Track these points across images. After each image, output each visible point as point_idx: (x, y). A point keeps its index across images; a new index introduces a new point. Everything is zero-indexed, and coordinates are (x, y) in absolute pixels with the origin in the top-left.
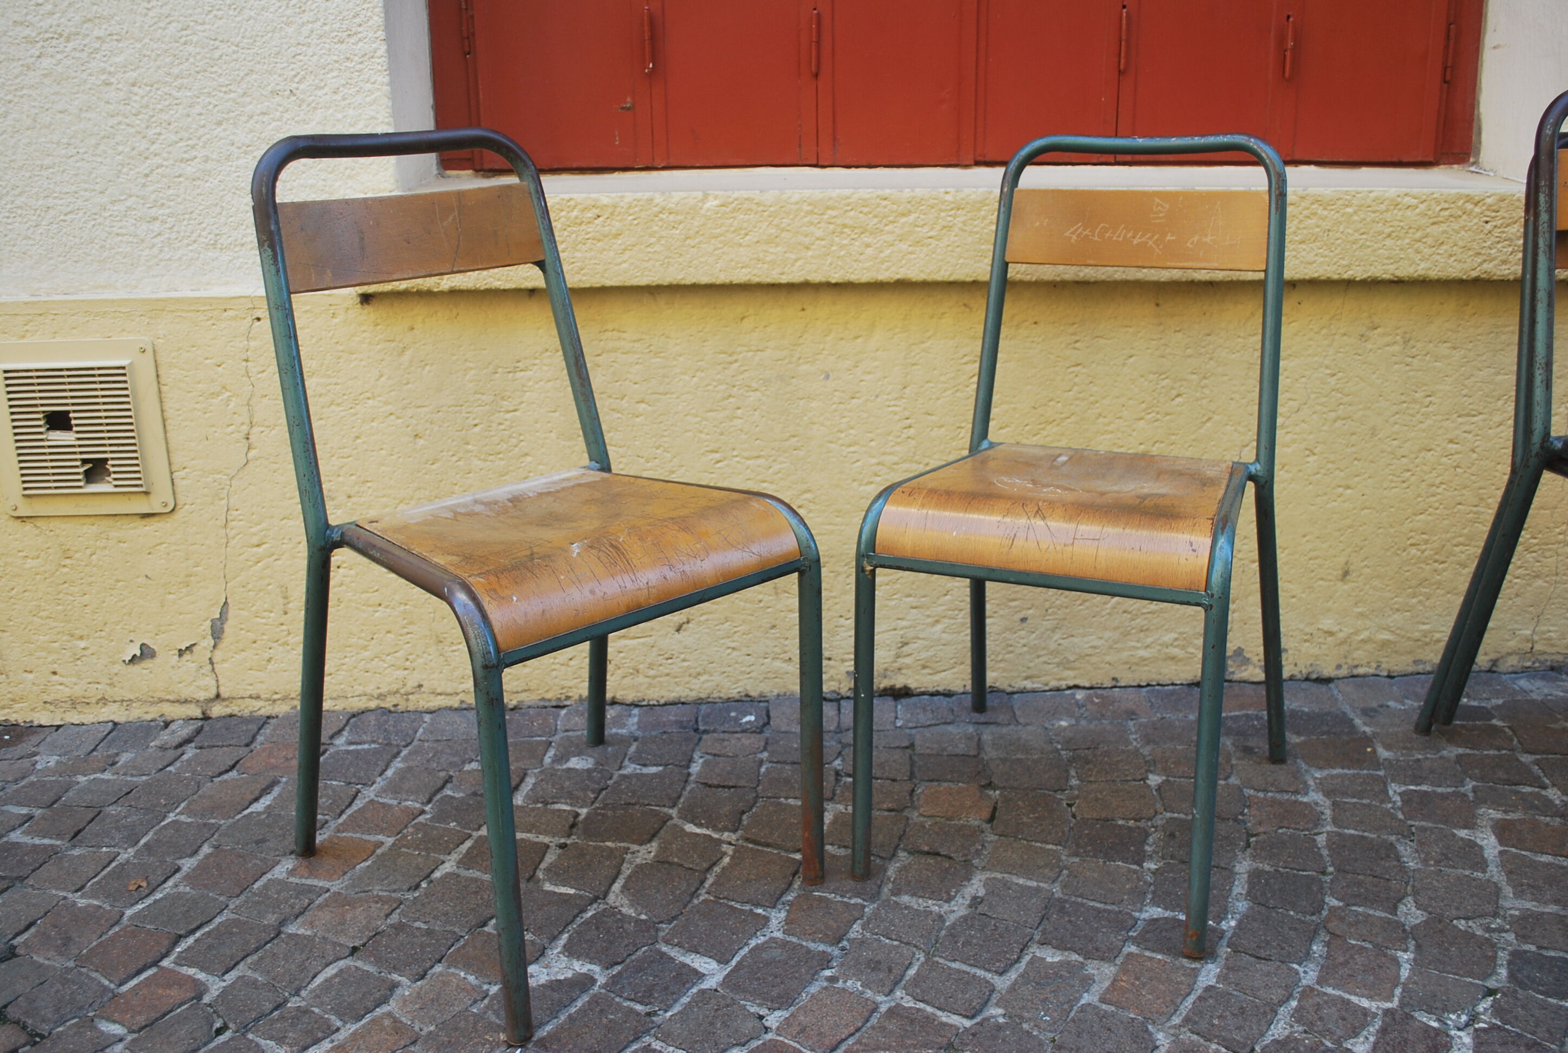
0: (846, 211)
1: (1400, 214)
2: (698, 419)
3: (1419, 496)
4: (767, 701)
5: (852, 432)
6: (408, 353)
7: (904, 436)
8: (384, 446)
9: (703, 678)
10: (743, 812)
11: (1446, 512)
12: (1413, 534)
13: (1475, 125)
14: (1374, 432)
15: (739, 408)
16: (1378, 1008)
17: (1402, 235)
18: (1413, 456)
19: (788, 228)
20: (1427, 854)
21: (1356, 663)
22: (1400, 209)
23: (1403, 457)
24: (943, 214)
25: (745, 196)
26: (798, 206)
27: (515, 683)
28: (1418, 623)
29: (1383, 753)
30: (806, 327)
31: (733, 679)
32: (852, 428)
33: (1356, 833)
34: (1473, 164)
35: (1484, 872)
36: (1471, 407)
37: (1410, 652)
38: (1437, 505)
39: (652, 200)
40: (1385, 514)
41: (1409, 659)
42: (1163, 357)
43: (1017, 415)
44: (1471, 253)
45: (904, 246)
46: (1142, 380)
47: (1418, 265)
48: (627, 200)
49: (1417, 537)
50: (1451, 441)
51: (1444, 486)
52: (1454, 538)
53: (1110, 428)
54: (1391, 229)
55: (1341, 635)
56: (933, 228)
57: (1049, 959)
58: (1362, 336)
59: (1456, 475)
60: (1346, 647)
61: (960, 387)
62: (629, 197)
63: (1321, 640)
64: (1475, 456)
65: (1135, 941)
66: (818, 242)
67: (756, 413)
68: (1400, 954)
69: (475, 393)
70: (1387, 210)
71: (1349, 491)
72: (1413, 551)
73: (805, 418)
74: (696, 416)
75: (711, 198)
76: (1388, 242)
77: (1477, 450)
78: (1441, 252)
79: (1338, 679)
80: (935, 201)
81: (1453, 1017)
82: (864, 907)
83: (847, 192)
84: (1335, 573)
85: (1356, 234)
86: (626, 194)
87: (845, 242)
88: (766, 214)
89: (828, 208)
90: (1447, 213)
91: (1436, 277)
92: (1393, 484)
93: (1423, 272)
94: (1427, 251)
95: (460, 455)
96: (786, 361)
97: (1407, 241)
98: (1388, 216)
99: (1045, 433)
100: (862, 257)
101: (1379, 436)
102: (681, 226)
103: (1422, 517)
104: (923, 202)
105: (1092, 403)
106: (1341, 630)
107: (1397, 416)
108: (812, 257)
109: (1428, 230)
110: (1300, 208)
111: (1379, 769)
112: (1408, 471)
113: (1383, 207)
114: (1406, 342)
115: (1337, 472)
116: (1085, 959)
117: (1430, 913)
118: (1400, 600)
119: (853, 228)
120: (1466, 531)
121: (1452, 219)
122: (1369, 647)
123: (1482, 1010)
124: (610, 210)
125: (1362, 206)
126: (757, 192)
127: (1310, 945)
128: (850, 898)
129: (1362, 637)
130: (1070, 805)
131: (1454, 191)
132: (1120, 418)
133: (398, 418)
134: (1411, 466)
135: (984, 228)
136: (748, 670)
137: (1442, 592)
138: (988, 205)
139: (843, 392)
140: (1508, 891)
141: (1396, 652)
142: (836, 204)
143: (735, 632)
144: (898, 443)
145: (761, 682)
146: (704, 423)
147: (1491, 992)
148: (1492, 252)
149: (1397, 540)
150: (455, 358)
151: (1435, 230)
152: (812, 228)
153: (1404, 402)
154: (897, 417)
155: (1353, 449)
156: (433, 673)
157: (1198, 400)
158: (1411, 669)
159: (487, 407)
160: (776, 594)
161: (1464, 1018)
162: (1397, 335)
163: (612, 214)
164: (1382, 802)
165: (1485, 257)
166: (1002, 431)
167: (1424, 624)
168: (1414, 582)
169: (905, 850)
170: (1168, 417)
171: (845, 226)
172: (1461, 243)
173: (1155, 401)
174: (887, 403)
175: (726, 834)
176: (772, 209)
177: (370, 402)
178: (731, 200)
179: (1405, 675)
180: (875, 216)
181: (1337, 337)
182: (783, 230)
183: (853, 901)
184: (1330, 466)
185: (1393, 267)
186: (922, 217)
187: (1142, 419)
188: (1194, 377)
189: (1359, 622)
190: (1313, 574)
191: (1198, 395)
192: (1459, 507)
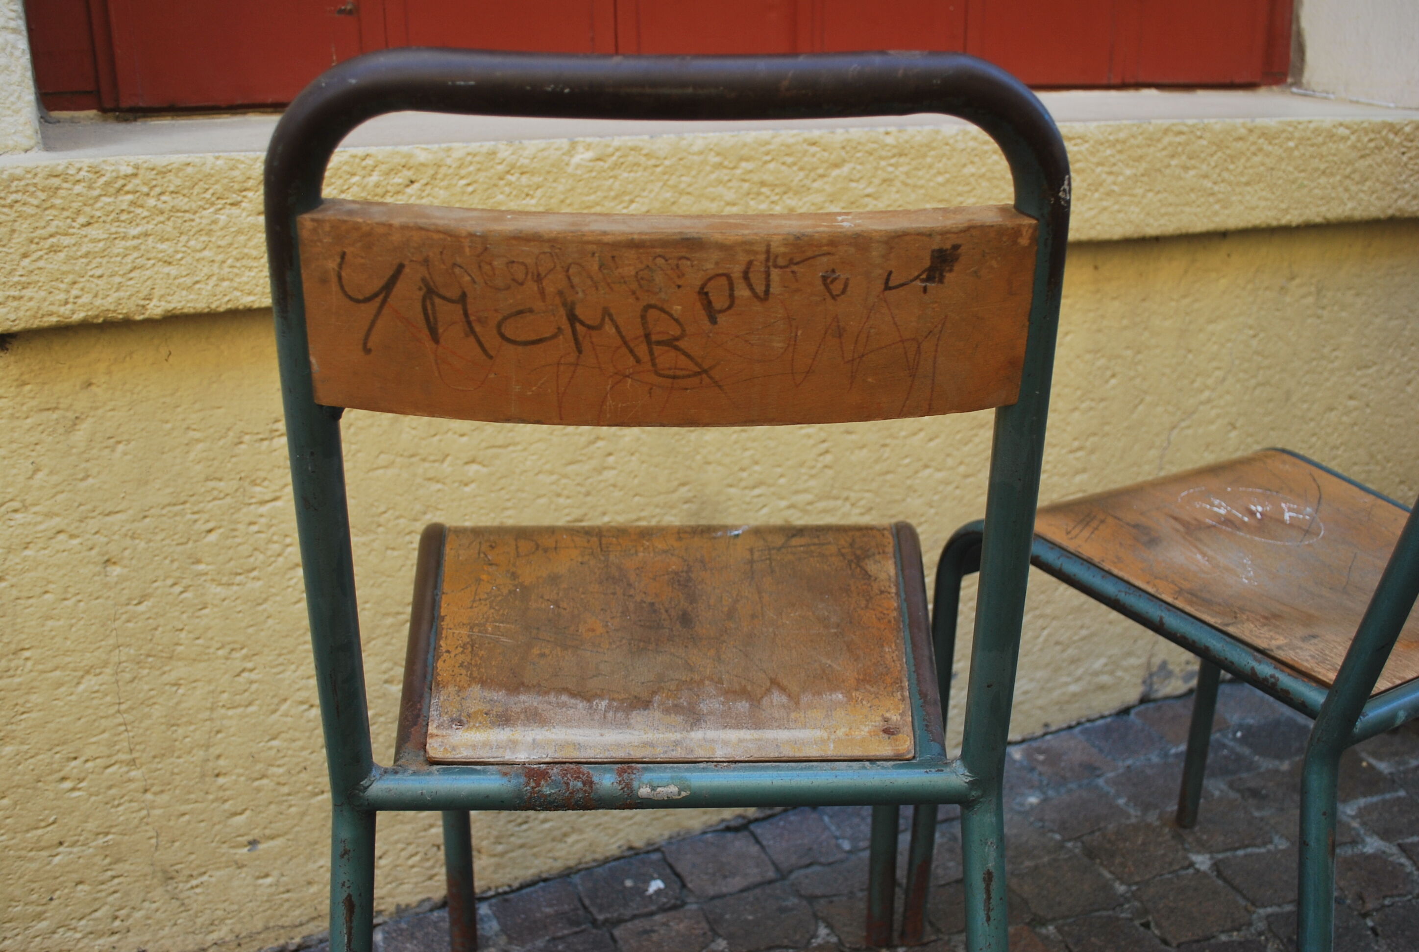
0: (766, 162)
1: (1334, 147)
2: (554, 477)
4: (658, 850)
5: (757, 468)
6: (85, 427)
7: (820, 465)
8: (51, 587)
9: (570, 840)
14: (1288, 395)
15: (610, 454)
17: (1334, 171)
19: (690, 190)
22: (1335, 142)
24: (883, 163)
25: (630, 144)
27: (297, 912)
31: (610, 831)
36: (1368, 357)
39: (494, 153)
42: (1099, 331)
44: (1389, 189)
47: (1346, 205)
48: (456, 155)
50: (1351, 397)
54: (1326, 165)
56: (870, 183)
58: (1282, 288)
62: (459, 150)
64: (1368, 411)
67: (634, 458)
69: (207, 479)
70: (1324, 143)
73: (698, 457)
74: (551, 473)
75: (580, 148)
76: (1323, 180)
78: (1365, 189)
80: (875, 146)
85: (1296, 172)
86: (455, 145)
88: (659, 169)
89: (742, 159)
90: (1373, 144)
91: (1360, 218)
93: (1350, 213)
94: (1354, 188)
95: (185, 582)
97: (1338, 178)
98: (1324, 150)
101: (1292, 400)
102: (539, 193)
104: (860, 147)
107: (1308, 376)
109: (1357, 165)
110: (1248, 143)
113: (1320, 139)
114: (1319, 291)
119: (773, 186)
121: (1376, 151)
124: (431, 172)
125: (1302, 138)
126: (646, 137)
133: (72, 536)
135: (930, 180)
138: (934, 149)
144: (813, 476)
145: (647, 826)
146: (564, 481)
148: (1406, 186)
150: (168, 426)
151: (1362, 164)
153: (1314, 359)
154: (811, 442)
156: (162, 929)
157: (1131, 379)
159: (228, 500)
162: (1312, 284)
163: (433, 177)
165: (1400, 193)
166: (932, 444)
170: (1102, 404)
171: (763, 184)
172: (1382, 179)
173: (1090, 386)
176: (667, 163)
177: (18, 516)
178: (611, 150)
180: (801, 169)
181: (1260, 292)
182: (681, 193)
184: (1249, 440)
185: (1324, 209)
186: (859, 167)
188: (1129, 352)
191: (1132, 373)
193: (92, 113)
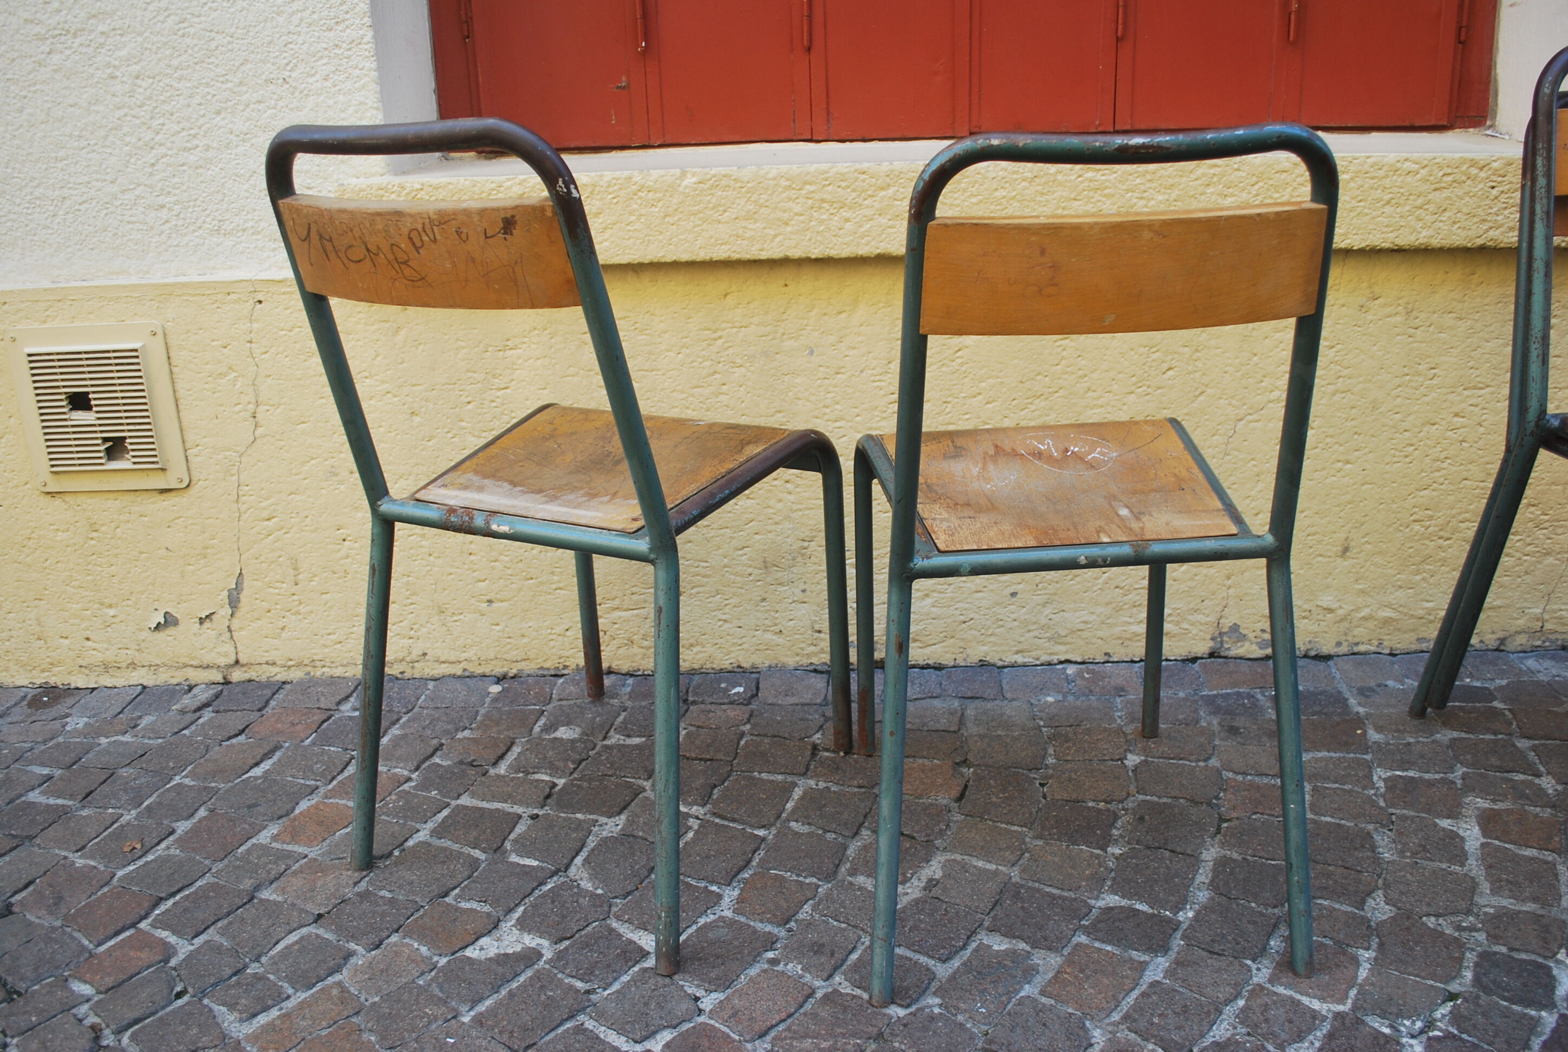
0: (824, 186)
1: (1400, 179)
2: (684, 395)
3: (1422, 471)
4: (759, 672)
5: (838, 407)
6: (403, 333)
8: (383, 423)
9: (695, 649)
10: (715, 786)
11: (1452, 487)
12: (1416, 510)
13: (1492, 87)
14: (1375, 405)
15: (724, 384)
16: (1329, 1010)
17: (1402, 201)
18: (1417, 430)
19: (767, 204)
20: (1405, 844)
21: (1356, 640)
22: (1400, 175)
23: (1405, 431)
25: (722, 172)
26: (775, 182)
27: (515, 653)
28: (1422, 600)
29: (1374, 736)
30: (789, 303)
31: (725, 651)
32: (837, 403)
33: (1333, 820)
34: (1491, 126)
35: (1462, 865)
36: (1478, 379)
37: (1413, 630)
38: (1441, 480)
39: (630, 178)
40: (1387, 489)
41: (1413, 637)
43: (1004, 390)
44: (1476, 220)
45: (883, 220)
46: (1133, 353)
47: (1420, 233)
48: (605, 179)
49: (1421, 513)
50: (1456, 415)
51: (1449, 461)
52: (1460, 514)
53: (1099, 402)
54: (1391, 196)
55: (1341, 612)
57: (996, 948)
58: (1362, 306)
59: (1462, 450)
60: (1346, 624)
61: (945, 362)
62: (608, 176)
63: (1320, 617)
64: (1482, 429)
65: (1087, 931)
66: (796, 217)
67: (742, 389)
68: (1361, 952)
69: (468, 371)
70: (1386, 176)
71: (1349, 466)
72: (1417, 527)
73: (790, 394)
74: (682, 392)
75: (689, 175)
76: (1387, 209)
77: (1484, 424)
78: (1444, 219)
79: (1338, 656)
81: (1407, 1023)
82: (819, 886)
83: (824, 166)
84: (1335, 549)
85: (1354, 202)
86: (605, 173)
87: (824, 217)
88: (744, 190)
89: (806, 183)
90: (1450, 178)
91: (1439, 246)
92: (1395, 459)
93: (1425, 241)
94: (1430, 218)
95: (455, 432)
96: (770, 337)
97: (1407, 208)
98: (1387, 182)
99: (1033, 407)
100: (841, 232)
101: (1380, 410)
102: (660, 204)
103: (1425, 492)
104: (902, 176)
105: (1080, 377)
106: (1341, 607)
107: (1400, 389)
108: (791, 232)
109: (1430, 196)
110: (1294, 176)
111: (1367, 753)
112: (1412, 445)
113: (1381, 173)
114: (1409, 313)
115: (1336, 446)
116: (1032, 948)
117: (1399, 909)
118: (1403, 577)
119: (831, 203)
120: (1472, 507)
121: (1455, 185)
122: (1370, 624)
123: (1439, 1016)
124: (590, 190)
125: (1360, 171)
126: (735, 168)
127: (1268, 940)
128: (805, 877)
129: (1363, 614)
130: (1042, 785)
131: (1457, 156)
132: (1110, 392)
133: (395, 396)
134: (1414, 441)
136: (740, 642)
137: (1448, 569)
139: (828, 367)
140: (1485, 887)
141: (1399, 630)
142: (814, 179)
143: (726, 605)
144: (884, 418)
145: (753, 654)
146: (691, 399)
147: (1452, 997)
148: (1499, 218)
149: (1399, 516)
150: (447, 337)
151: (1437, 196)
152: (790, 204)
153: (1407, 375)
154: (882, 392)
155: (1353, 423)
156: (437, 642)
157: (1190, 373)
158: (1414, 647)
159: (479, 385)
160: (766, 567)
161: (1419, 1024)
162: (1399, 305)
163: (592, 193)
164: (1364, 788)
165: (1491, 224)
166: (989, 406)
167: (1428, 601)
168: (1418, 559)
169: (868, 829)
170: (1160, 391)
171: (823, 201)
172: (1465, 210)
173: (1146, 375)
174: (873, 378)
175: (695, 808)
176: (749, 185)
177: (367, 380)
178: (709, 176)
179: (1408, 653)
180: (854, 191)
181: (1335, 308)
182: (761, 206)
183: (807, 881)
184: (1328, 440)
185: (1392, 235)
186: (902, 190)
187: (1132, 393)
188: (1187, 349)
189: (1360, 599)
190: (1311, 550)
191: (1190, 368)
192: (1465, 482)
193: (473, 154)
